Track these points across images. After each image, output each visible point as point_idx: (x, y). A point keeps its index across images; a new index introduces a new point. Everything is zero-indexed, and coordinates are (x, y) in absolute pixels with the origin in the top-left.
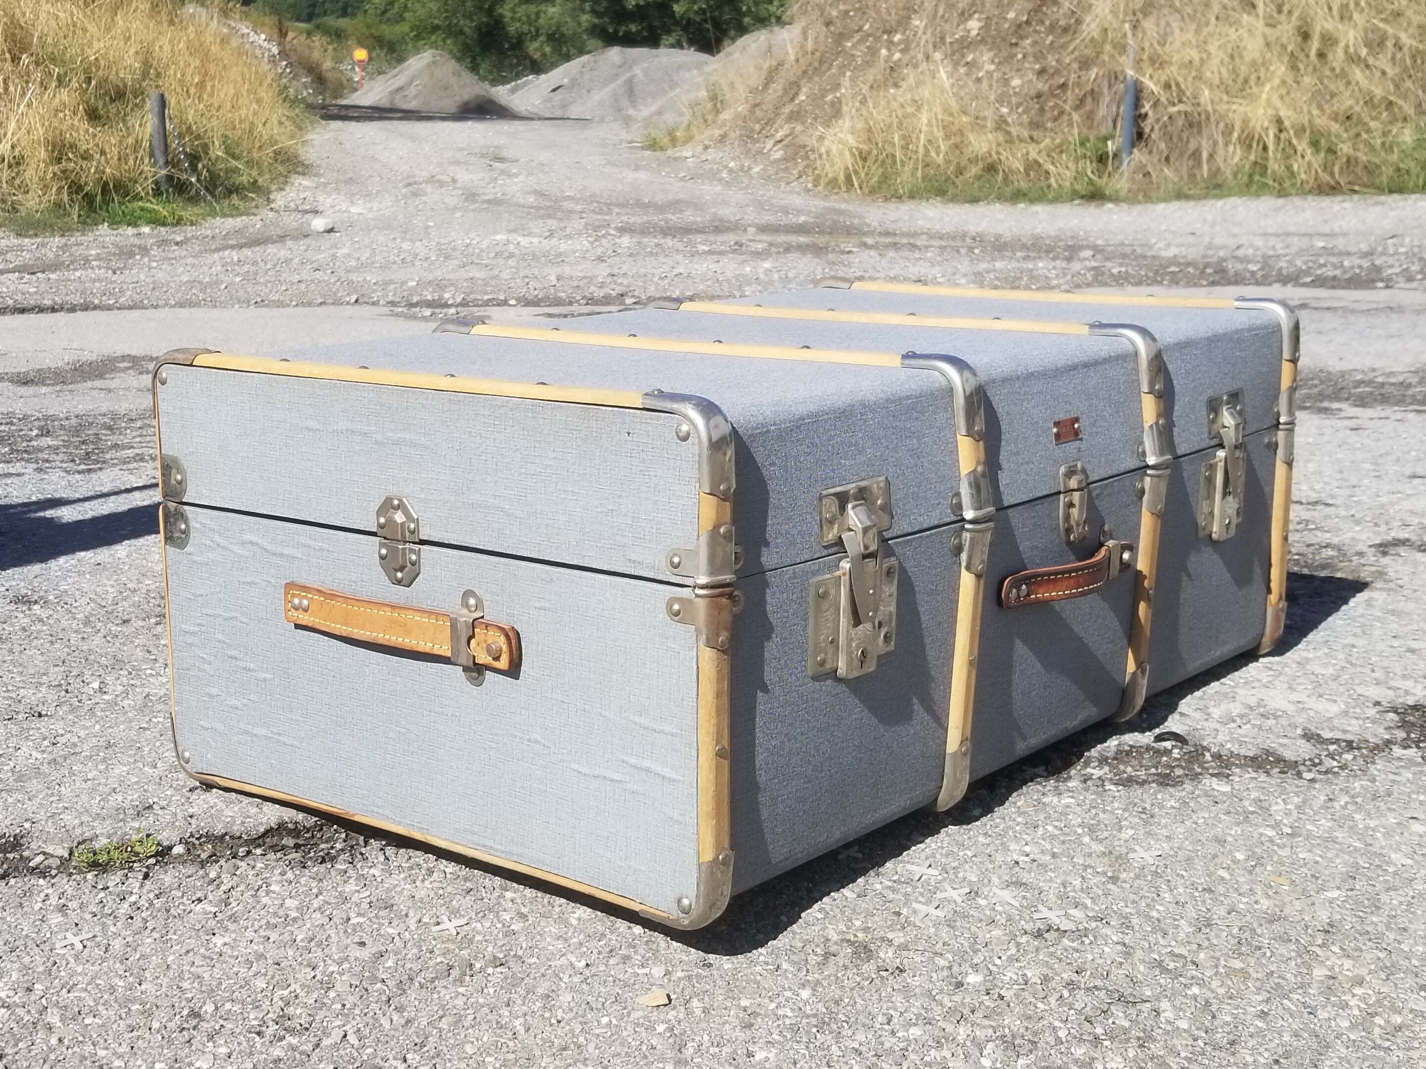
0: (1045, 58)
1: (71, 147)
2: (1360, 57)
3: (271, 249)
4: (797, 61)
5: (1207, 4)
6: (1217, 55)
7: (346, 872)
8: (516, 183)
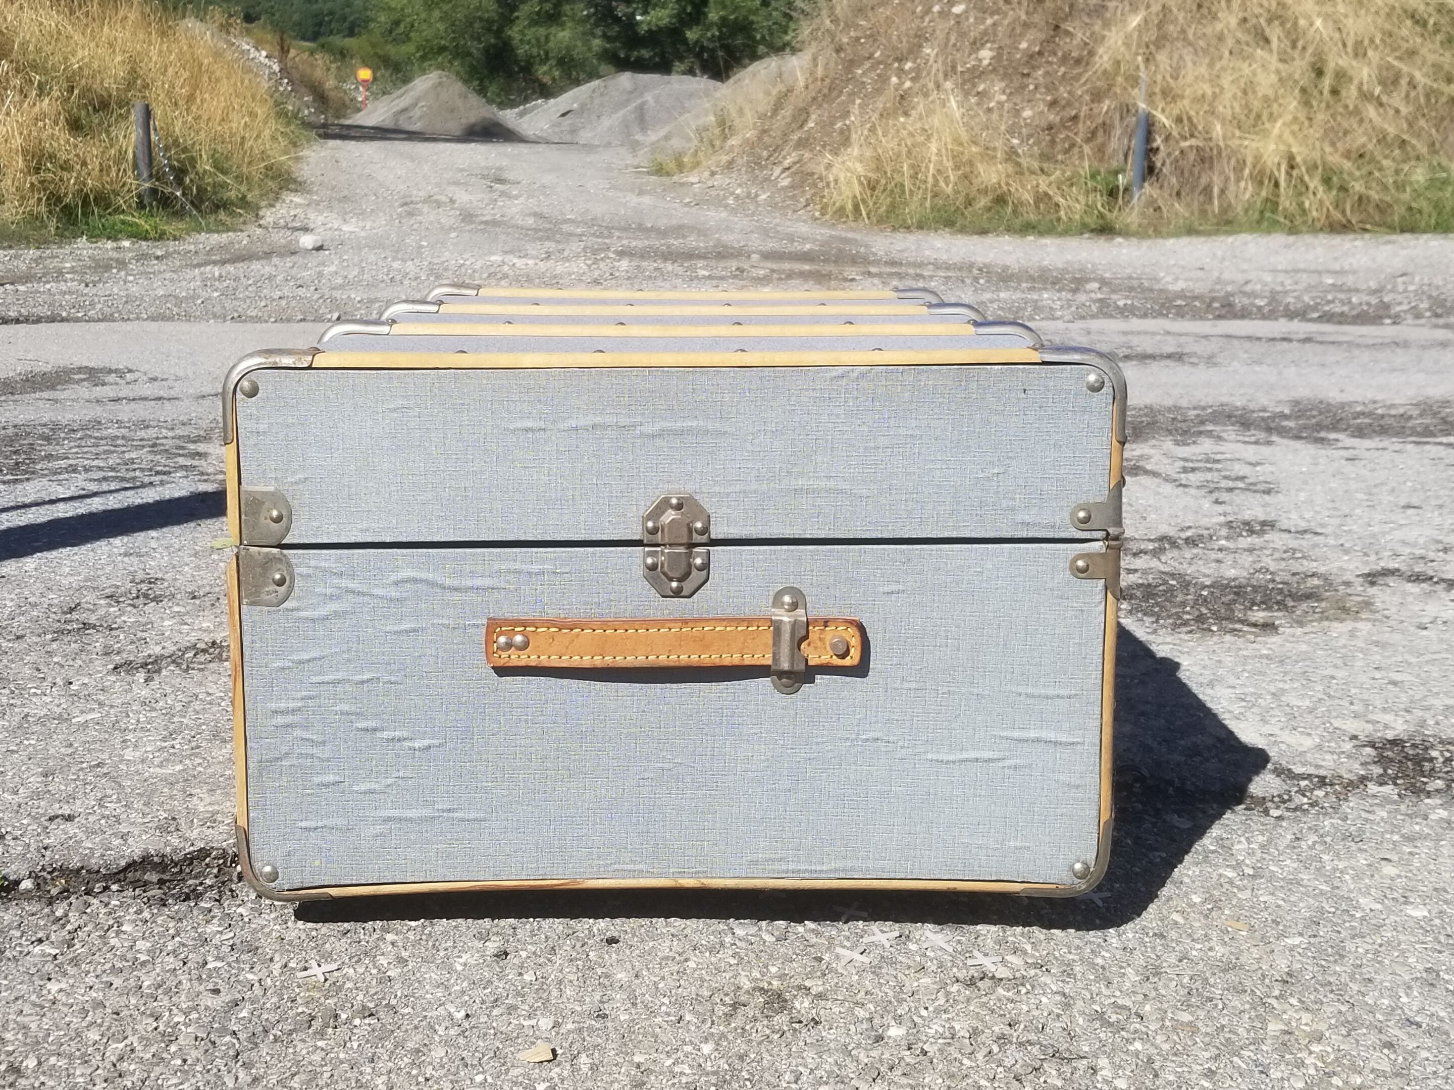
0: (1057, 89)
1: (50, 157)
2: (1373, 96)
3: (256, 266)
4: (806, 87)
5: (1221, 38)
6: (1229, 87)
7: (210, 911)
8: (516, 205)
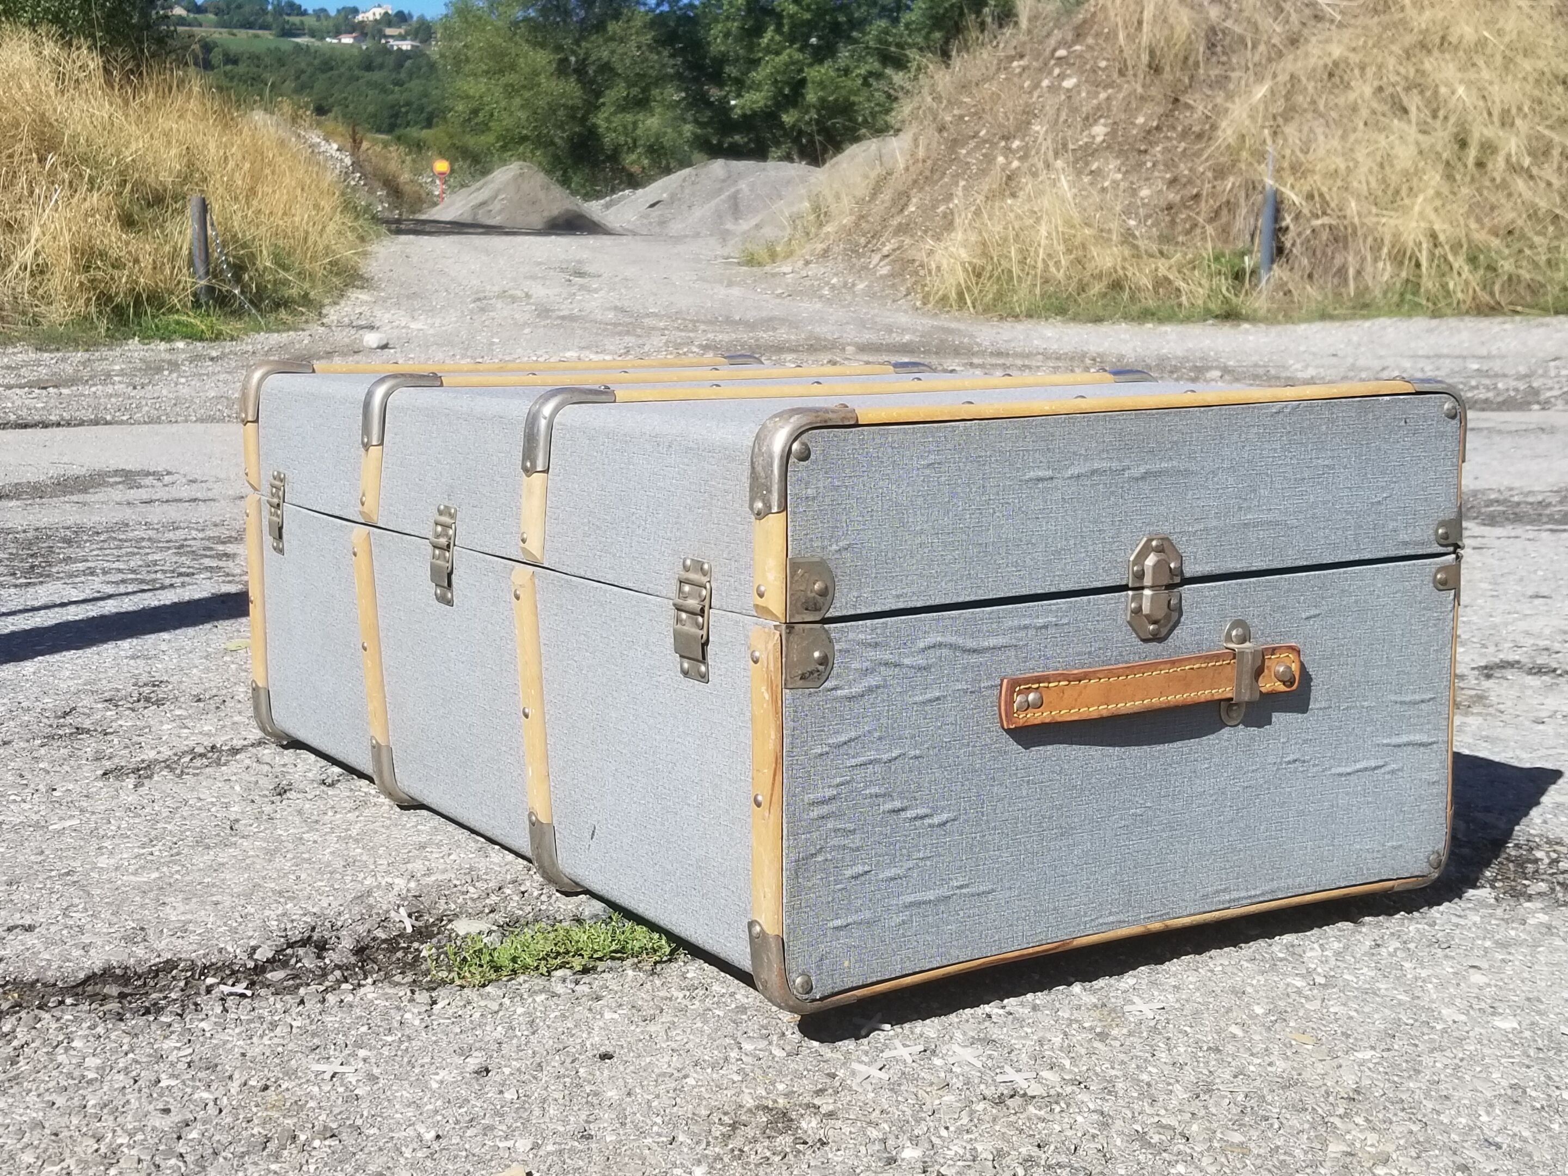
0: (1177, 167)
1: (101, 255)
2: (1522, 167)
4: (907, 169)
5: (1354, 109)
6: (1365, 163)
7: (170, 1025)
8: (595, 299)
